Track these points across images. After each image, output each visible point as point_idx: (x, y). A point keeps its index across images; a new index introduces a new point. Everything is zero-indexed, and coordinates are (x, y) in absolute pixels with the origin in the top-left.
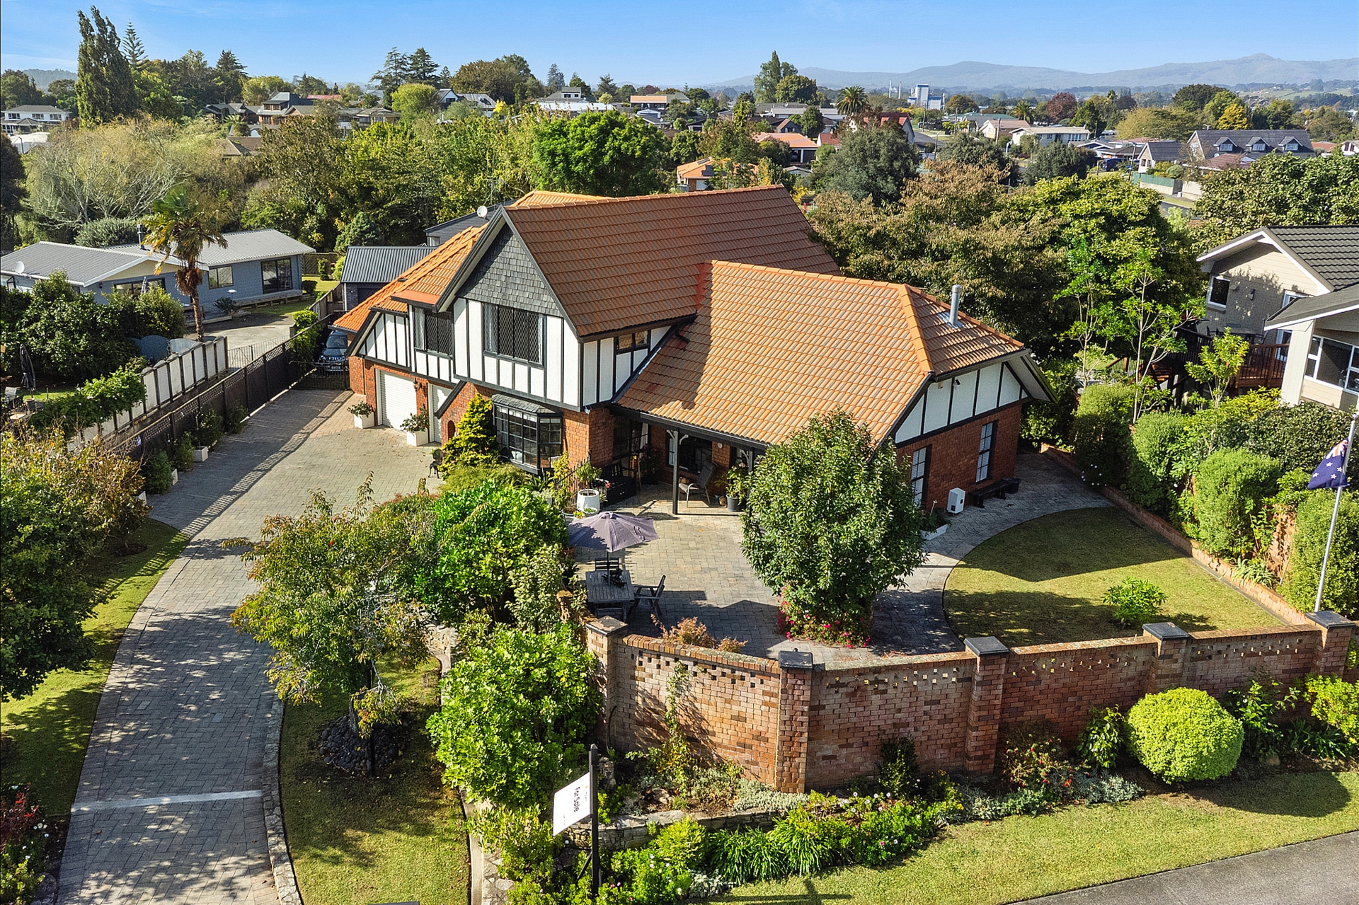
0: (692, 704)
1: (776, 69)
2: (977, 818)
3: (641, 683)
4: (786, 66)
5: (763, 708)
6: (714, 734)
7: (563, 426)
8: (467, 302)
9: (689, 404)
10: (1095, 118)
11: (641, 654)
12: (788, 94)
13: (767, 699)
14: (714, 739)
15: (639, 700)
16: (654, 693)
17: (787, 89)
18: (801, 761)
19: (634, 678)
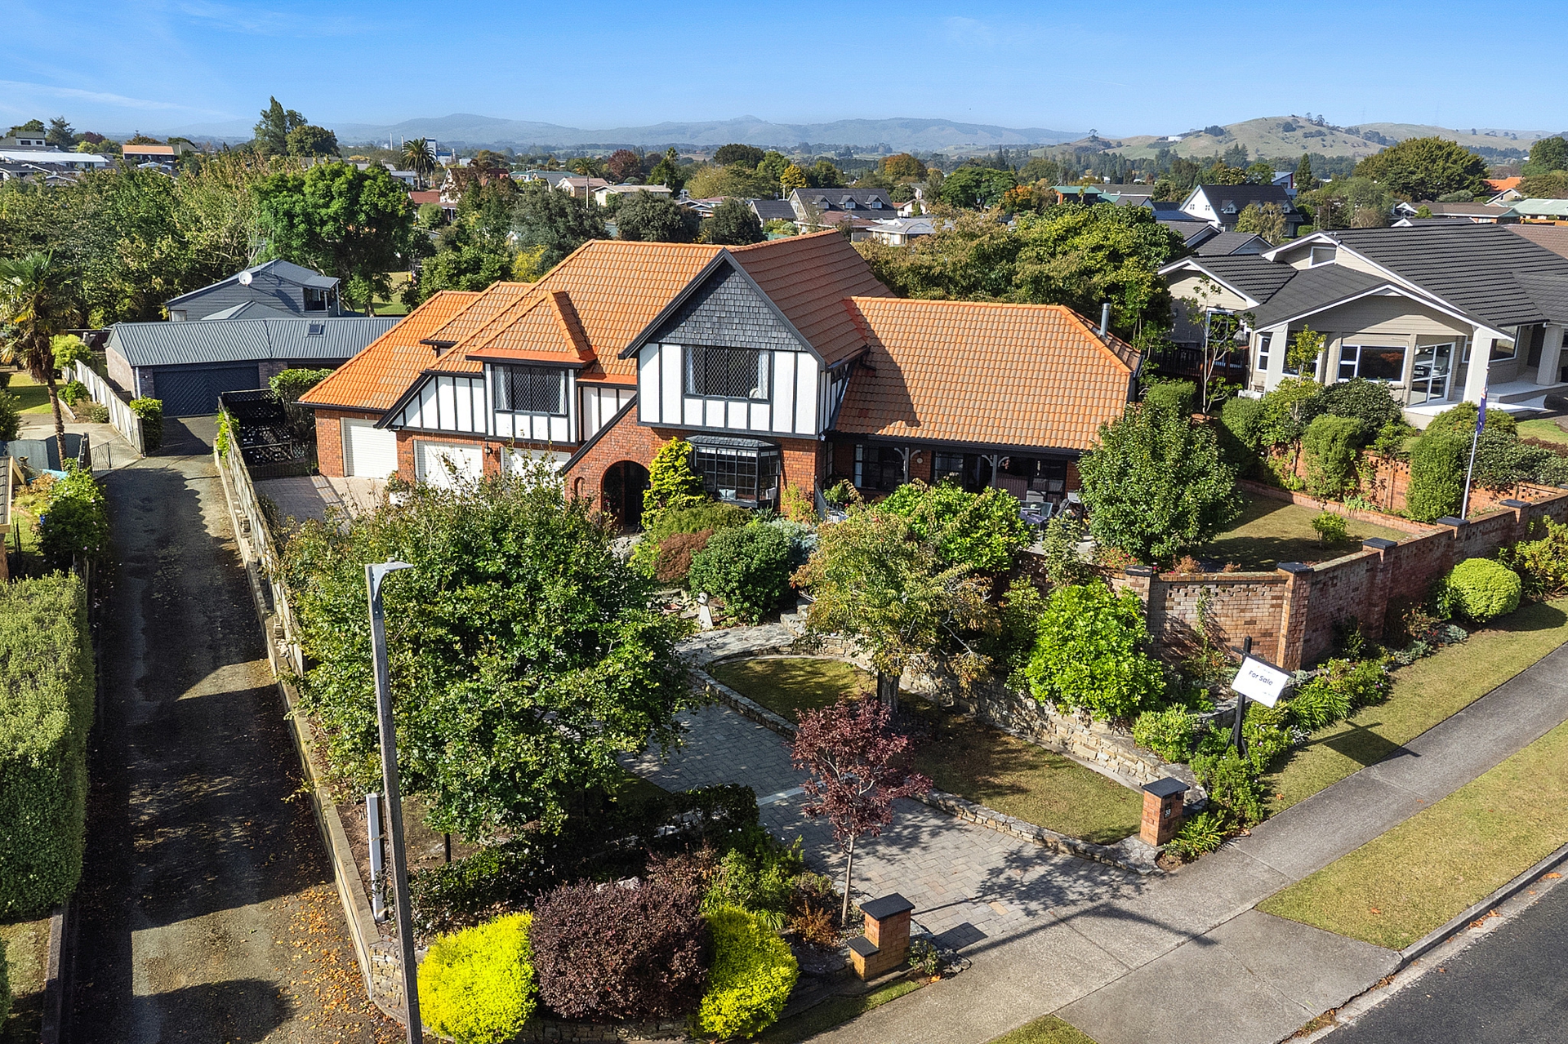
0: (1213, 619)
1: (279, 119)
2: (1402, 665)
3: (1169, 612)
4: (292, 114)
5: (1271, 610)
6: (1229, 640)
7: (781, 457)
8: (660, 347)
9: (913, 422)
10: (672, 177)
11: (1171, 588)
12: (303, 147)
13: (1274, 602)
14: (1228, 644)
15: (1168, 626)
16: (1181, 617)
17: (300, 141)
18: (1300, 645)
19: (1164, 608)
